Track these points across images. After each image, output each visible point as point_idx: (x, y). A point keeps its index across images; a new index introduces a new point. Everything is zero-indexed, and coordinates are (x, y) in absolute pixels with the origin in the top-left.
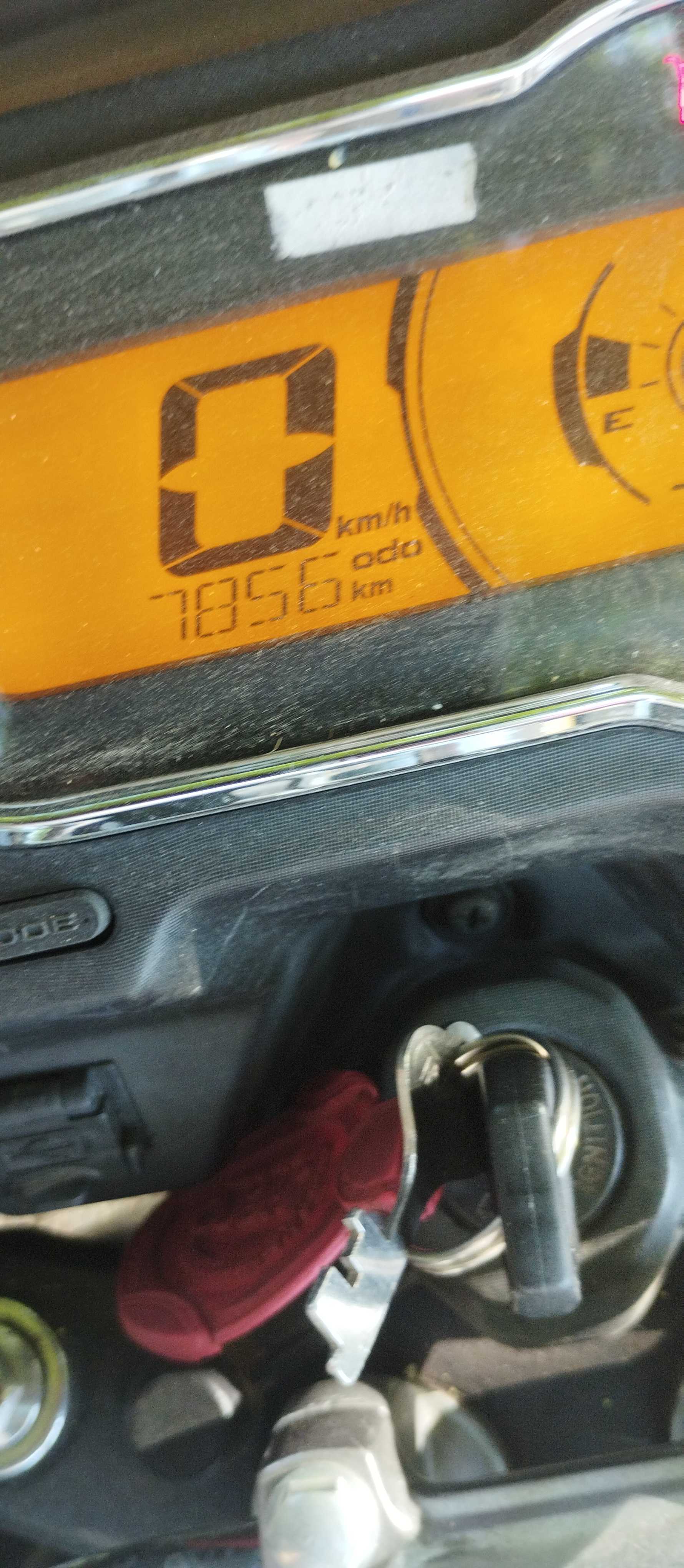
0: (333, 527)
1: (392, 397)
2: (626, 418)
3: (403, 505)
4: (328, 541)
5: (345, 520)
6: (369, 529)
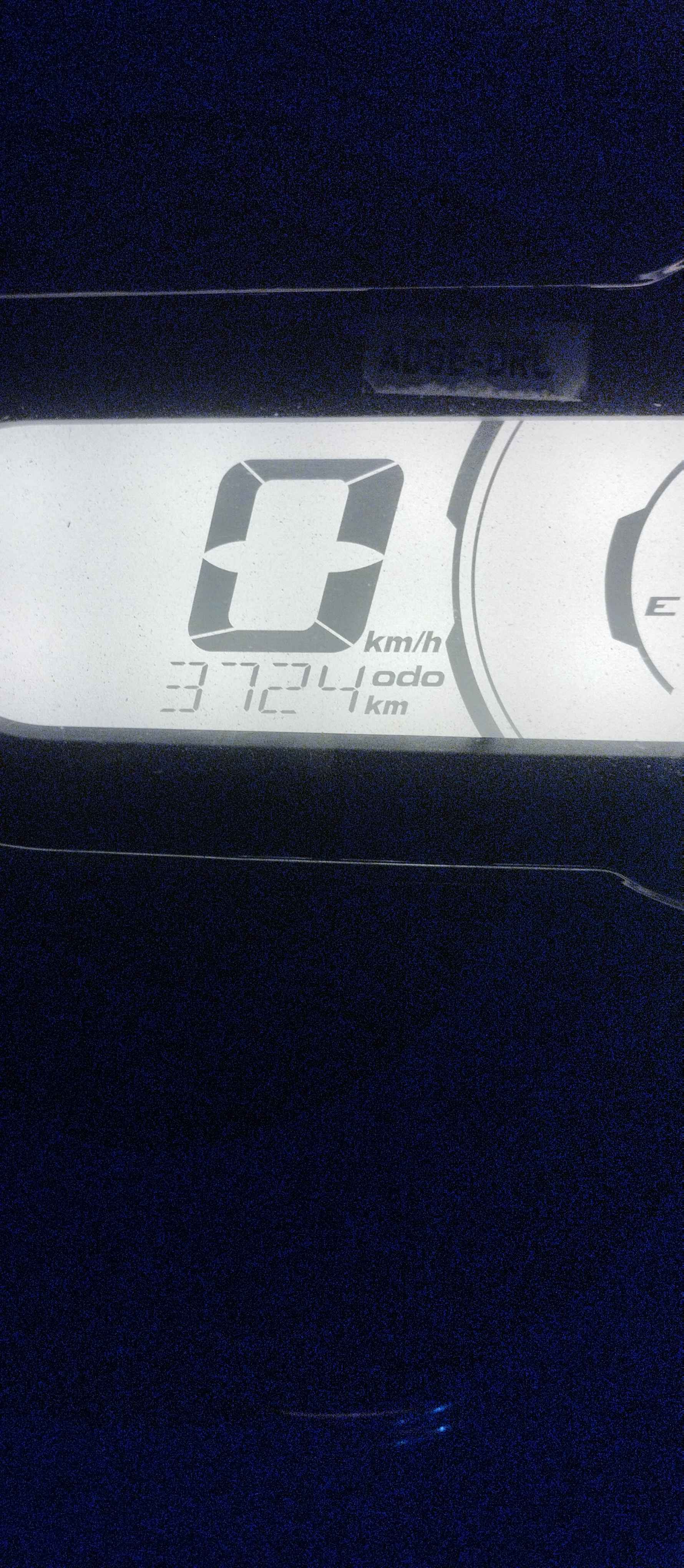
0: (363, 640)
1: (449, 530)
2: (669, 606)
3: (435, 636)
4: (355, 652)
5: (376, 636)
6: (397, 650)
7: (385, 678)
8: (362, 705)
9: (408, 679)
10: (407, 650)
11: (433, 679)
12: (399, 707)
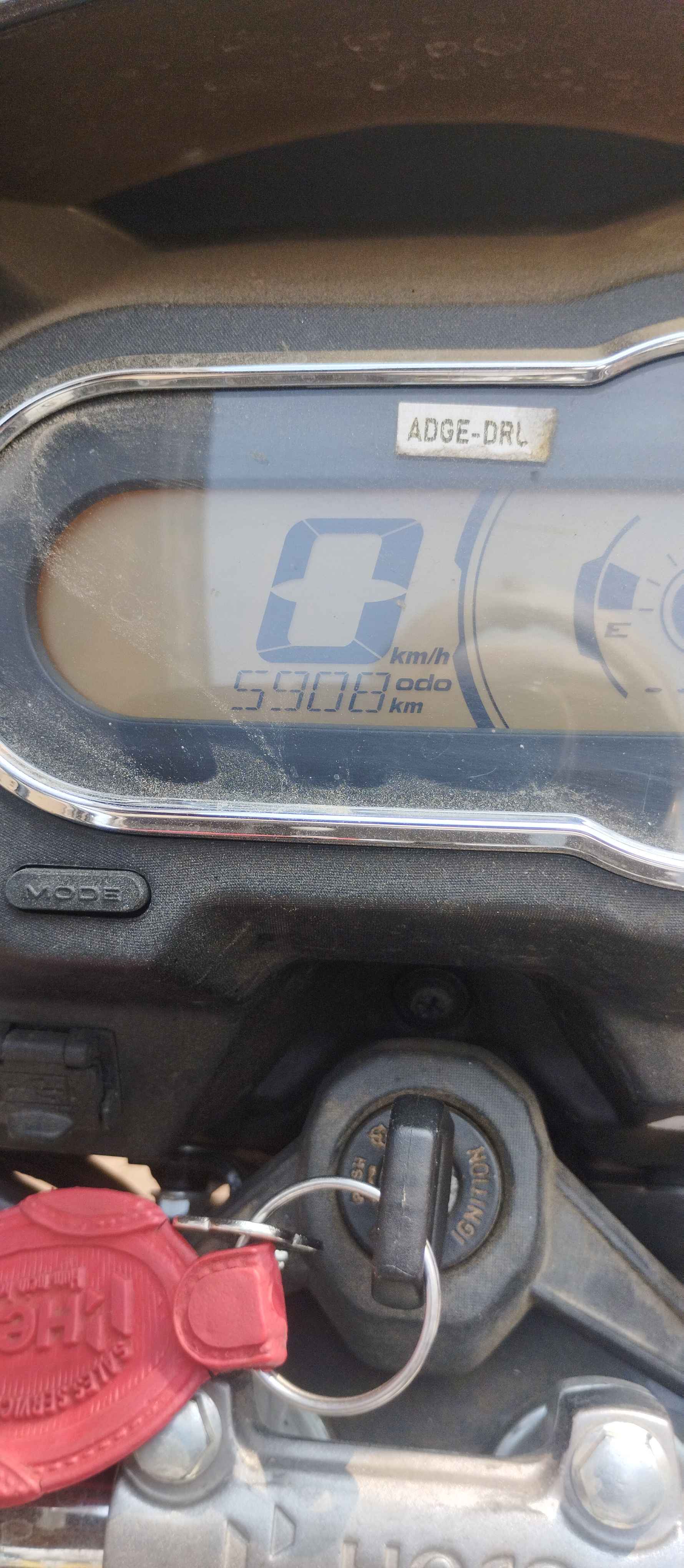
7: (406, 685)
8: (387, 705)
9: (423, 685)
10: (423, 662)
11: (443, 685)
12: (416, 707)
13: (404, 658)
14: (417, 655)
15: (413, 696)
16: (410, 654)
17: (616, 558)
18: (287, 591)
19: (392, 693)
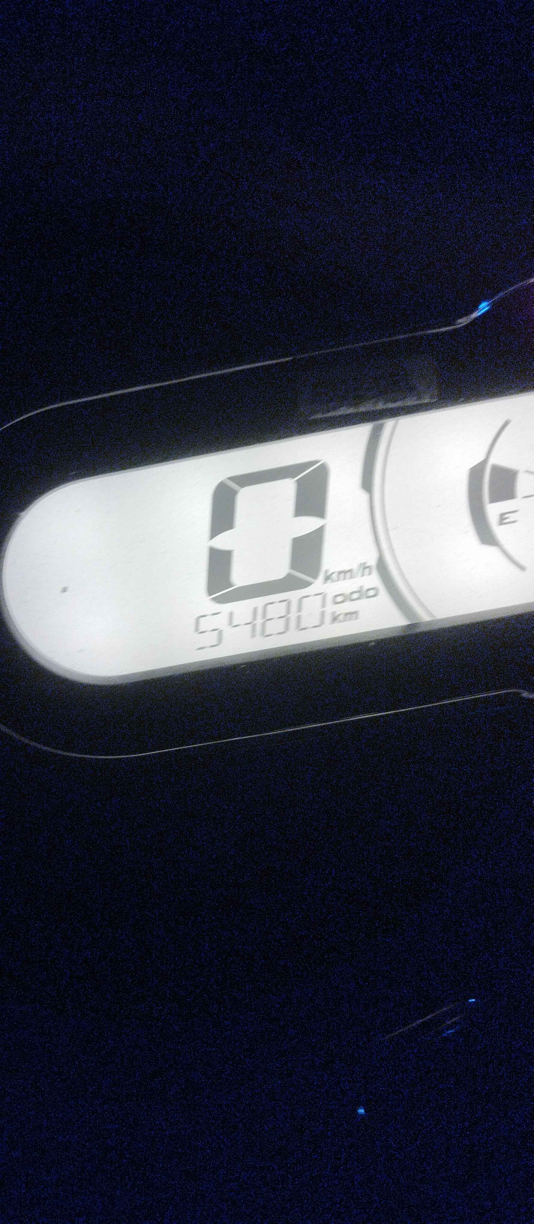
0: (321, 577)
1: (364, 496)
2: (512, 517)
3: (368, 565)
4: (318, 585)
5: (330, 573)
6: (344, 579)
7: (339, 599)
8: (328, 618)
9: (355, 596)
10: (351, 577)
11: (371, 593)
12: (352, 615)
13: (334, 576)
14: (345, 572)
15: (348, 607)
16: (340, 573)
17: (498, 459)
18: (223, 541)
19: (330, 608)
